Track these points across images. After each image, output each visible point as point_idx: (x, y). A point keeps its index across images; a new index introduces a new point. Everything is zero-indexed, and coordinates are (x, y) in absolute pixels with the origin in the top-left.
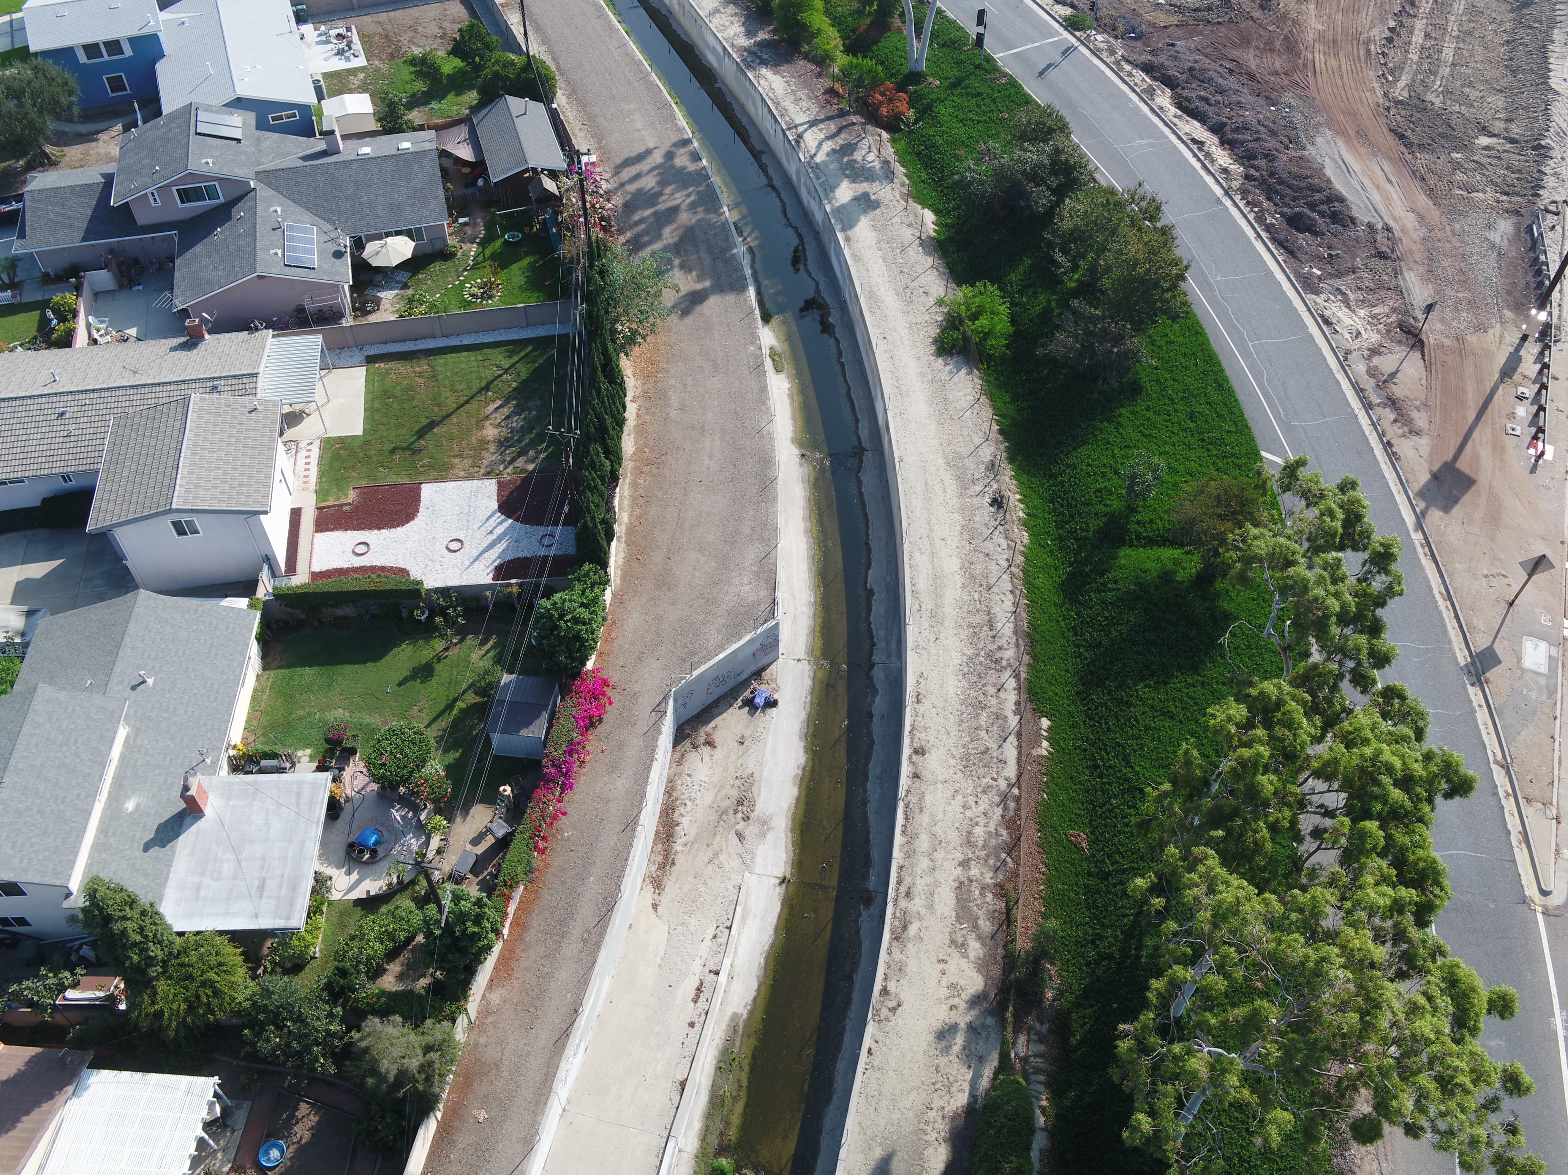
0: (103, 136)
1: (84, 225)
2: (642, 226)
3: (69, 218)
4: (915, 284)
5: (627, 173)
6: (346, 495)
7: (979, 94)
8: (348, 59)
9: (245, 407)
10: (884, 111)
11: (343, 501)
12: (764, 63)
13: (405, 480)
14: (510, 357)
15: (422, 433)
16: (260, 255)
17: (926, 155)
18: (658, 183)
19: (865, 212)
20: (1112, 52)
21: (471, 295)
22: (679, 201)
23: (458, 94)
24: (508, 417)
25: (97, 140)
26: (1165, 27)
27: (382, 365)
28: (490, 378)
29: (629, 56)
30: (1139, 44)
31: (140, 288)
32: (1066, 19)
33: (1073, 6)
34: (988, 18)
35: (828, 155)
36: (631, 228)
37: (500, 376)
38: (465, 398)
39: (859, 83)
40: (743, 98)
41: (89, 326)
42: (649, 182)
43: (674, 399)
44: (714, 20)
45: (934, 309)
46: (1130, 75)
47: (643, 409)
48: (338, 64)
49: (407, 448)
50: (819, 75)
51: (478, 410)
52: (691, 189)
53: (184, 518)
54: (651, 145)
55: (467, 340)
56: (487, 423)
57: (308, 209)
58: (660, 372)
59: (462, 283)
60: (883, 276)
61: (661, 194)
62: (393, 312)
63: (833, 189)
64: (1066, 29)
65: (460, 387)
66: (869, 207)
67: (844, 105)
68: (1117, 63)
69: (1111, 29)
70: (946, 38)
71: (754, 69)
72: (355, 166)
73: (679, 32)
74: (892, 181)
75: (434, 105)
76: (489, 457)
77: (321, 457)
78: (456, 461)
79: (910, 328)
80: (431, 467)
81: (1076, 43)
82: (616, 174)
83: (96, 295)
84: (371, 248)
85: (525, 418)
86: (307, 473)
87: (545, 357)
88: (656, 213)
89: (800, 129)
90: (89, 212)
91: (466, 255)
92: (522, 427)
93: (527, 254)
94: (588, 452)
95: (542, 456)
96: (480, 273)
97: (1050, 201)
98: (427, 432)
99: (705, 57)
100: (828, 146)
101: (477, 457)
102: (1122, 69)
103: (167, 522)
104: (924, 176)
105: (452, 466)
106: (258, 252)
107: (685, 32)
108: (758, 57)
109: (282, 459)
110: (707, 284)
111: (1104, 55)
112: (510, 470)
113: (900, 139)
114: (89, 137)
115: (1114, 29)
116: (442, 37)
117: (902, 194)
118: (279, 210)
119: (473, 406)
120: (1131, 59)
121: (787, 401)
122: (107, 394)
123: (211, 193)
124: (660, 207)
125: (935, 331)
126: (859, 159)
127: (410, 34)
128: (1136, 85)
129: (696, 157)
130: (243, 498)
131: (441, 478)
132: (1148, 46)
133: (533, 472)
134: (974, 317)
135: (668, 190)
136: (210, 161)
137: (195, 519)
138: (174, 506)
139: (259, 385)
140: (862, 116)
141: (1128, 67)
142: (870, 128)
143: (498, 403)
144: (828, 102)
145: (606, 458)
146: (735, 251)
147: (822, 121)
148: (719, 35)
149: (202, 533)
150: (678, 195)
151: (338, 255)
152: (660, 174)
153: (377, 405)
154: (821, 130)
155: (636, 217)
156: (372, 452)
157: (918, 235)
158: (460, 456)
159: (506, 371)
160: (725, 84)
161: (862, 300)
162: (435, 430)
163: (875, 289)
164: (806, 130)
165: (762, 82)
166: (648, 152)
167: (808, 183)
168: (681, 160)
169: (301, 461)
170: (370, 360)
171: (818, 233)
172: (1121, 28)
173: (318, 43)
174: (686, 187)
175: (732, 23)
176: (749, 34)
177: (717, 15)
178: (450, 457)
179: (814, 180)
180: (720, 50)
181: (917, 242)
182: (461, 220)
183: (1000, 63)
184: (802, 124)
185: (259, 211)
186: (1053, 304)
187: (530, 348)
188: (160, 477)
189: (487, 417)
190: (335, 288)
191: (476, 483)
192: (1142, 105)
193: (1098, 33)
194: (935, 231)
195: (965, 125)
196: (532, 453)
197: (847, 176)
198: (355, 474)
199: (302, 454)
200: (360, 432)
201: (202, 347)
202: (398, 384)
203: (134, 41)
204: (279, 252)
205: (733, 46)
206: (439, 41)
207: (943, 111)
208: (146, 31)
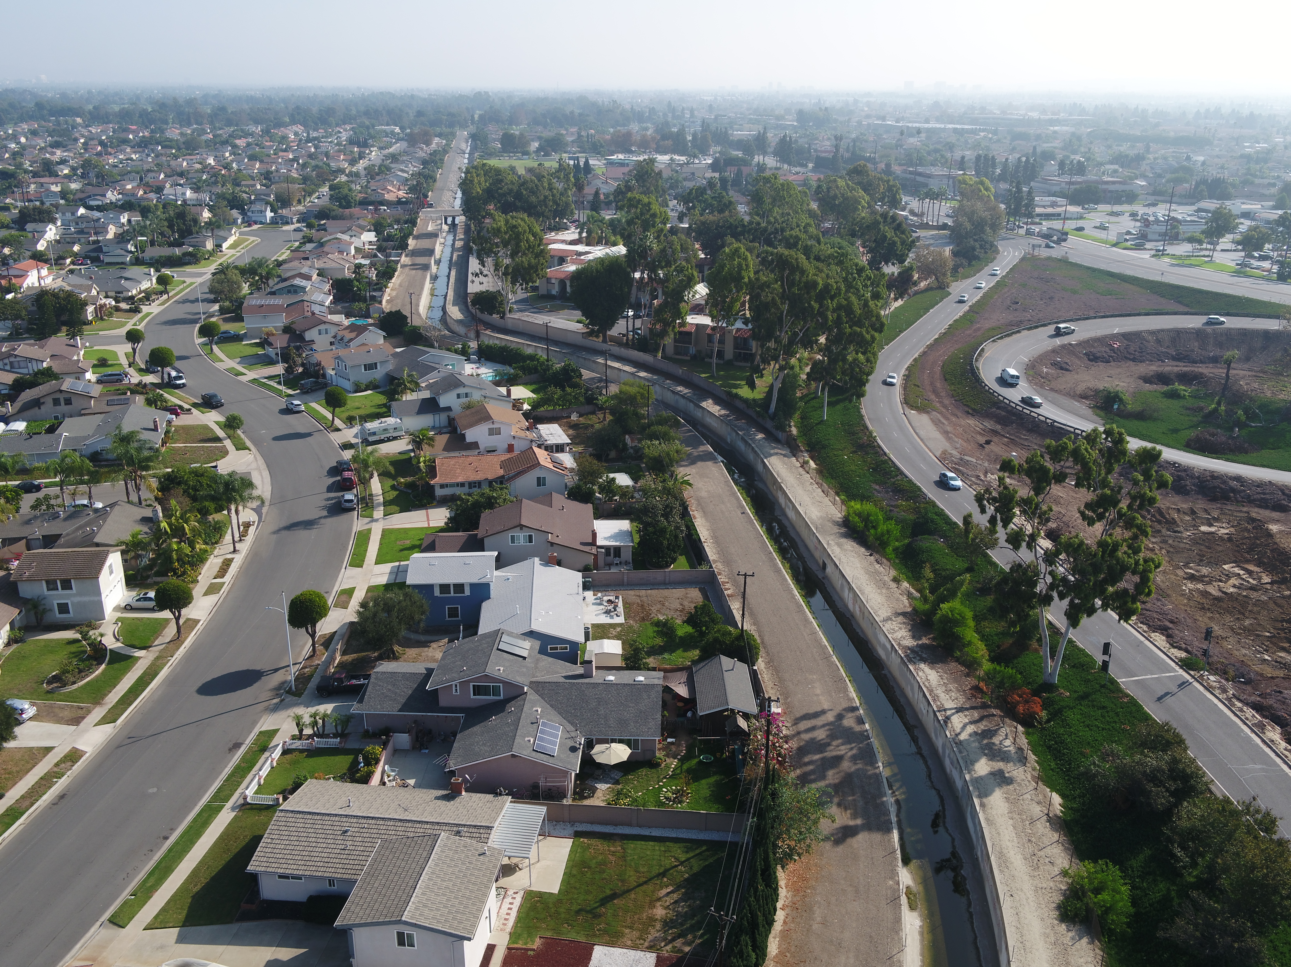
0: (434, 645)
1: (403, 700)
2: (811, 767)
3: (396, 694)
4: (1042, 853)
5: (803, 725)
6: (533, 942)
7: (1104, 707)
8: (612, 617)
9: (477, 850)
10: (1021, 709)
11: (530, 946)
12: (924, 660)
13: (582, 939)
14: (687, 852)
15: (604, 901)
16: (518, 739)
17: (1056, 749)
18: (827, 736)
19: (1000, 785)
20: (1224, 691)
21: (666, 798)
22: (842, 753)
23: (685, 651)
24: (676, 902)
25: (429, 647)
26: (1272, 678)
27: (586, 840)
28: (668, 866)
29: (818, 642)
30: (1249, 688)
31: (427, 751)
32: (1181, 660)
33: (1186, 651)
34: (1112, 650)
35: (970, 735)
36: (801, 767)
37: (676, 866)
38: (644, 879)
39: (1001, 685)
40: (903, 684)
41: (383, 772)
42: (821, 735)
43: (818, 914)
44: (886, 625)
45: (1058, 878)
46: (1241, 710)
47: (790, 918)
48: (604, 620)
49: (590, 912)
50: (968, 675)
51: (653, 892)
52: (853, 745)
53: (407, 931)
54: (826, 707)
55: (656, 833)
56: (658, 904)
57: (560, 713)
58: (809, 888)
59: (661, 788)
60: (1013, 841)
61: (829, 744)
62: (603, 801)
63: (973, 763)
64: (1181, 667)
65: (642, 870)
66: (1003, 782)
67: (987, 700)
68: (1229, 699)
69: (1223, 673)
70: (1076, 661)
71: (915, 663)
72: (601, 687)
73: (858, 630)
74: (1025, 765)
75: (666, 656)
76: (654, 933)
77: (521, 906)
78: (627, 931)
79: (1036, 891)
80: (605, 932)
81: (1191, 680)
82: (795, 724)
83: (396, 751)
84: (598, 748)
85: (689, 905)
86: (507, 917)
87: (716, 858)
88: (823, 759)
89: (949, 713)
90: (410, 692)
91: (668, 767)
92: (686, 912)
93: (715, 774)
94: (739, 943)
95: (698, 941)
96: (676, 782)
97: (1169, 802)
98: (609, 901)
99: (876, 650)
100: (970, 729)
101: (644, 931)
102: (1234, 705)
103: (393, 931)
104: (1053, 765)
105: (623, 935)
106: (517, 737)
107: (863, 631)
108: (919, 655)
109: (492, 901)
110: (859, 822)
111: (1217, 692)
112: (669, 947)
113: (1033, 734)
114: (425, 644)
115: (1225, 673)
116: (681, 611)
117: (1033, 777)
118: (539, 710)
119: (650, 887)
120: (1241, 698)
121: (917, 937)
122: (381, 822)
123: (496, 691)
124: (828, 754)
125: (1058, 898)
126: (998, 742)
127: (659, 606)
128: (1247, 719)
129: (861, 721)
130: (456, 923)
131: (611, 944)
132: (1257, 690)
133: (687, 953)
134: (1097, 891)
135: (835, 743)
136: (502, 669)
137: (415, 933)
138: (403, 919)
139: (491, 836)
140: (1001, 711)
141: (1239, 704)
142: (1007, 720)
143: (670, 889)
144: (974, 696)
145: (754, 951)
146: (885, 799)
147: (967, 709)
148: (889, 636)
149: (416, 948)
150: (843, 747)
151: (573, 749)
152: (830, 729)
153: (574, 872)
154: (966, 716)
155: (806, 760)
156: (562, 910)
157: (1046, 812)
158: (631, 928)
159: (682, 863)
160: (890, 672)
161: (993, 859)
162: (615, 901)
163: (1005, 851)
165: (920, 674)
166: (823, 712)
167: (952, 755)
168: (849, 722)
169: (506, 905)
170: (578, 835)
171: (957, 797)
172: (1231, 673)
173: (593, 604)
174: (850, 743)
175: (900, 629)
176: (914, 638)
177: (890, 622)
178: (623, 926)
179: (957, 753)
180: (889, 647)
181: (1045, 818)
182: (669, 740)
183: (1123, 686)
184: (950, 709)
185: (525, 709)
186: (1173, 894)
187: (704, 848)
188: (400, 893)
189: (659, 899)
190: (565, 774)
191: (639, 954)
192: (1253, 736)
193: (1211, 674)
194: (1062, 812)
195: (1091, 730)
196: (690, 937)
197: (985, 755)
198: (544, 926)
199: (508, 900)
200: (556, 891)
201: (458, 800)
202: (594, 858)
203: (473, 586)
204: (532, 740)
205: (899, 644)
206: (678, 613)
207: (1072, 716)
208: (483, 581)
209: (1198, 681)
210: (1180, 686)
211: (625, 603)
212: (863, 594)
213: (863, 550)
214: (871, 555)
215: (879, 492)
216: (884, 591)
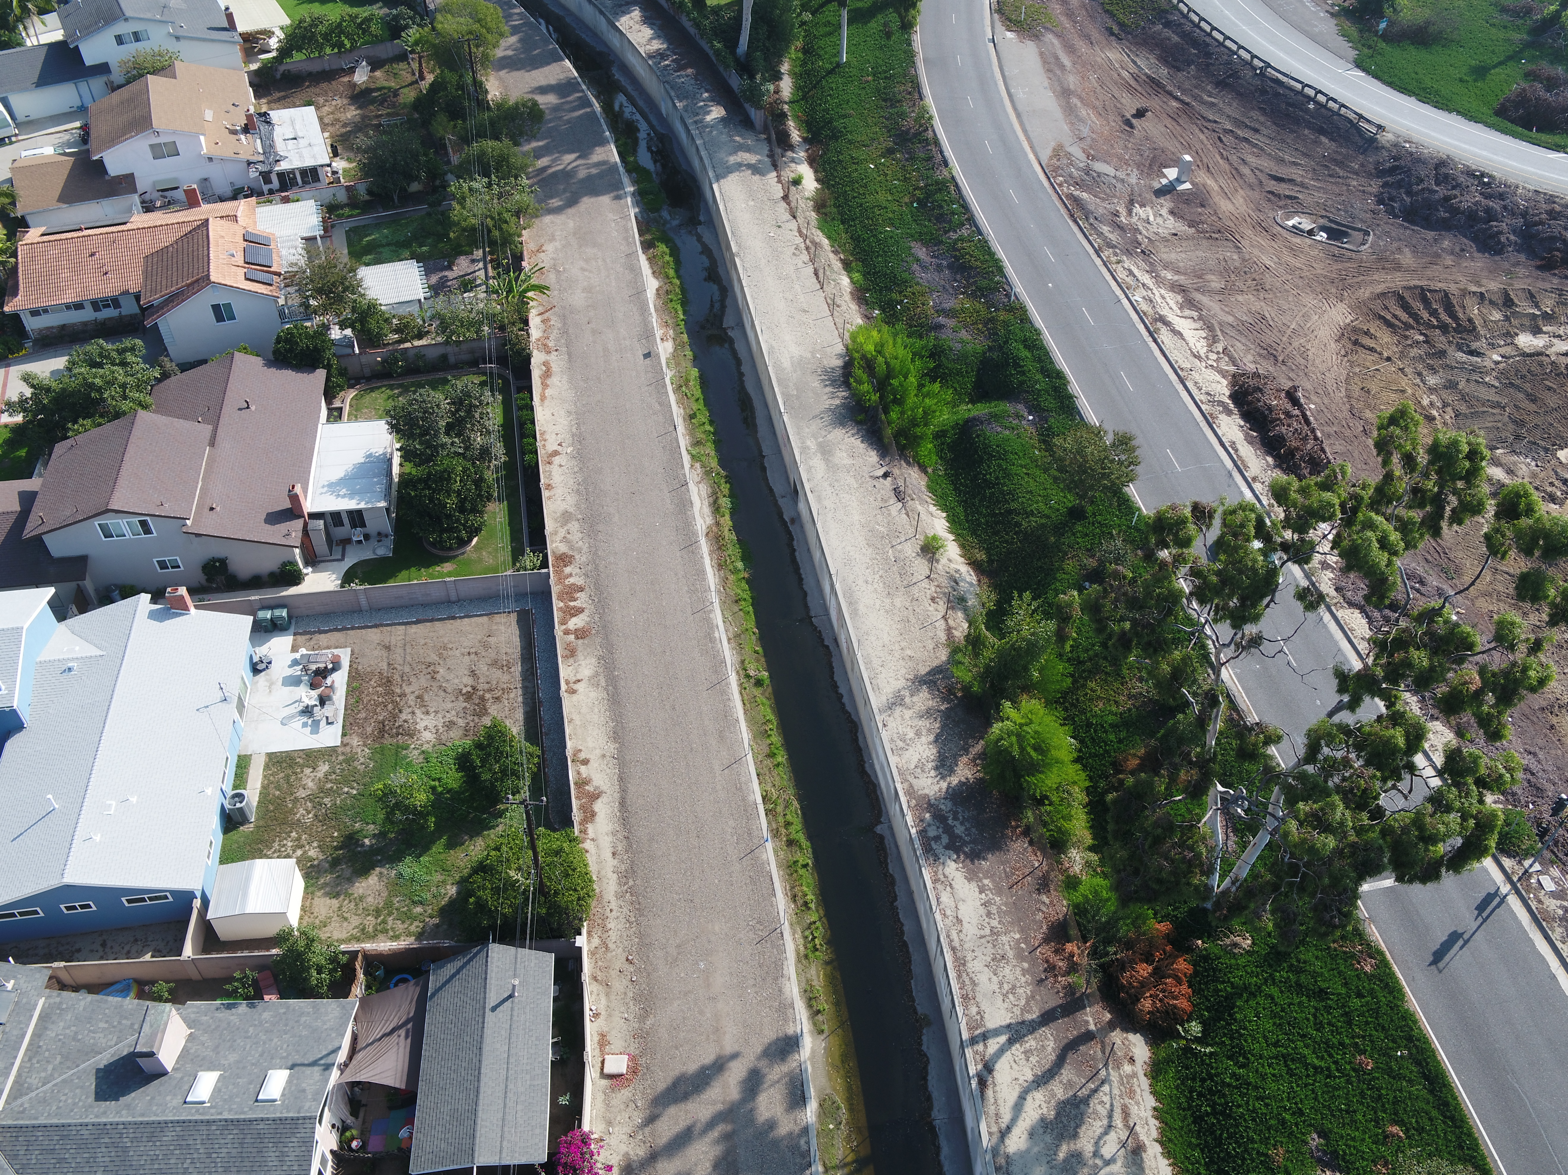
8: (314, 728)
10: (1149, 998)
12: (955, 846)
35: (1032, 1134)
44: (891, 724)
48: (296, 737)
50: (1043, 885)
54: (729, 1045)
67: (1079, 980)
71: (936, 858)
81: (1505, 888)
82: (651, 1119)
89: (994, 1044)
100: (1034, 1106)
108: (947, 829)
113: (1168, 1064)
126: (1087, 1151)
129: (798, 1095)
140: (1107, 1004)
144: (1051, 968)
147: (1032, 1026)
152: (727, 1137)
154: (1028, 1054)
160: (891, 828)
164: (1001, 1051)
165: (945, 898)
166: (719, 1066)
168: (771, 1099)
175: (919, 733)
176: (944, 766)
177: (898, 710)
183: (1363, 914)
184: (996, 1032)
193: (1547, 864)
205: (911, 792)
207: (1253, 1023)
209: (1518, 892)
210: (1481, 907)
211: (354, 676)
212: (855, 613)
213: (873, 457)
214: (886, 475)
215: (924, 268)
216: (898, 602)
